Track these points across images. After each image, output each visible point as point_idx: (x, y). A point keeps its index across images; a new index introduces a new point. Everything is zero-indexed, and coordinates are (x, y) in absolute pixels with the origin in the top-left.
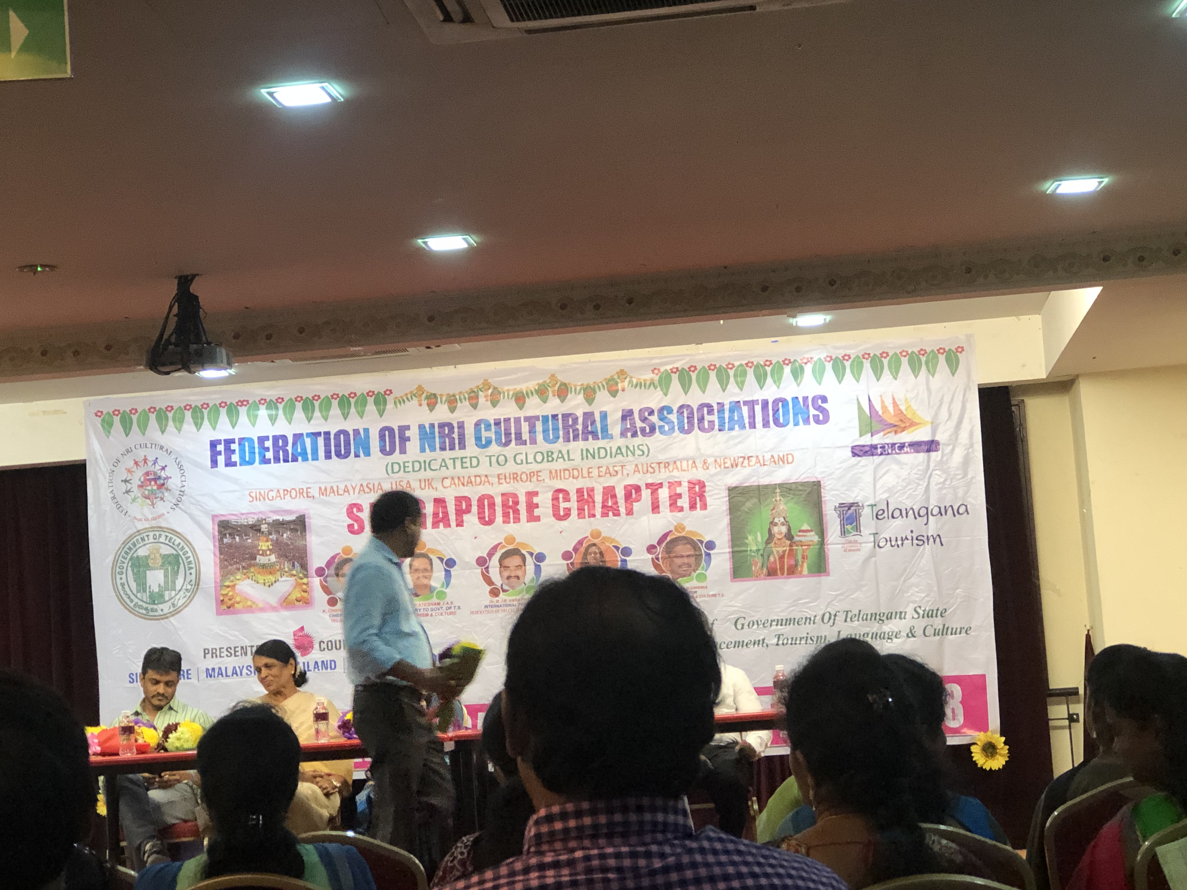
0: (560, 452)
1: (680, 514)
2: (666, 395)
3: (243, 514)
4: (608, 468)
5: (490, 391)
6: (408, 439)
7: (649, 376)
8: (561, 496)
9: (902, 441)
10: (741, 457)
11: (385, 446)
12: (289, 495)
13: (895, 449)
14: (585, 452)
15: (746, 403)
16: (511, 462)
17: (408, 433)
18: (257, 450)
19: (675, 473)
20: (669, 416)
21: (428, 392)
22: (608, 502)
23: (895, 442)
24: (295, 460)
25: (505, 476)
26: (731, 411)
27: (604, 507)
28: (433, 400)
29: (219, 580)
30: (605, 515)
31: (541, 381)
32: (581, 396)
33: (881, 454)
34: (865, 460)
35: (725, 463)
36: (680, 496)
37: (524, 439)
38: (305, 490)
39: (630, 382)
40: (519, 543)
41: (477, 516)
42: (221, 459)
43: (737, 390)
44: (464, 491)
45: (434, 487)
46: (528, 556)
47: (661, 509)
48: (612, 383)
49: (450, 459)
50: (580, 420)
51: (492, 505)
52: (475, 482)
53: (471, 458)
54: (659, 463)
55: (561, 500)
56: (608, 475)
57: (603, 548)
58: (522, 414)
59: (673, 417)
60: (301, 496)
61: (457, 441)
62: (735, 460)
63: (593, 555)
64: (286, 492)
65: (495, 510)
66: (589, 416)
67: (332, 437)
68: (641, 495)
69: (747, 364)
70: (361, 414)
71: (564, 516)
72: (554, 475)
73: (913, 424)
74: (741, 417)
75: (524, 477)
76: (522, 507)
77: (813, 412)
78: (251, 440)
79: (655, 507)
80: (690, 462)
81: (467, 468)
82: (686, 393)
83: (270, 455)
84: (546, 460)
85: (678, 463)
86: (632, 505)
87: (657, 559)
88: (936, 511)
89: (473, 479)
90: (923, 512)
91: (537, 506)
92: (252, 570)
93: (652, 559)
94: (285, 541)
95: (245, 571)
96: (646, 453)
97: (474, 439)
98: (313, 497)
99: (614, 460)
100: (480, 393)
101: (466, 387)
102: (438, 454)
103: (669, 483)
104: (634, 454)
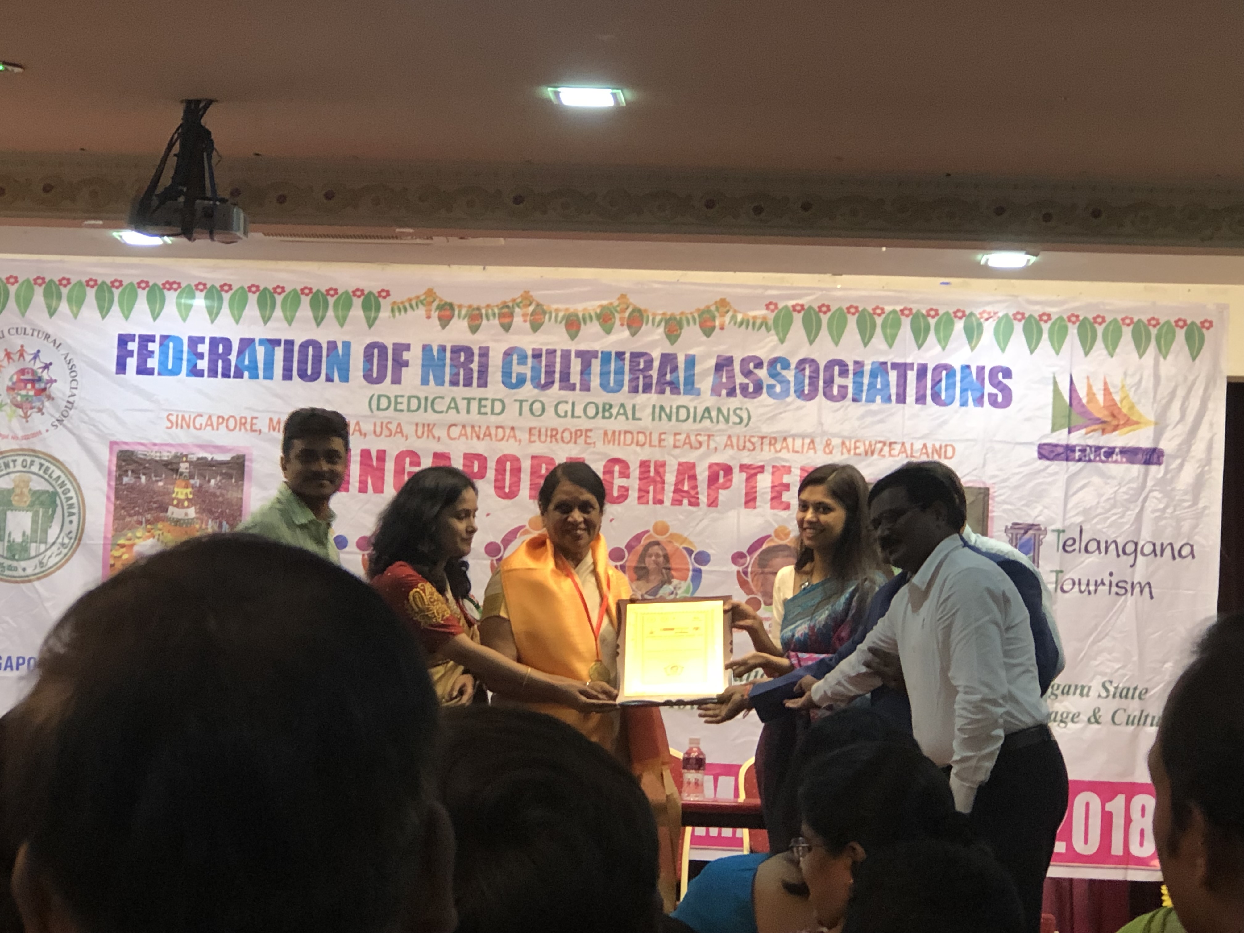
0: (623, 406)
1: (784, 514)
2: (782, 341)
3: (155, 445)
4: (688, 437)
5: (531, 309)
6: (406, 364)
7: (761, 312)
8: (617, 468)
9: (1112, 445)
10: (880, 442)
11: (371, 370)
12: (224, 424)
13: (1099, 455)
14: (657, 410)
15: (895, 366)
16: (550, 411)
17: (406, 356)
18: (185, 356)
19: (784, 454)
20: (784, 373)
21: (441, 300)
22: (683, 485)
23: (1101, 444)
24: (239, 375)
25: (540, 431)
26: (874, 375)
27: (676, 491)
28: (448, 313)
29: (110, 536)
30: (677, 502)
31: (605, 302)
32: (661, 330)
33: (1080, 460)
34: (1056, 466)
35: (856, 448)
36: (787, 487)
37: (572, 381)
38: (249, 420)
39: (734, 317)
41: (493, 484)
42: (132, 363)
43: (884, 346)
44: (479, 447)
45: (436, 435)
47: (758, 504)
48: (706, 316)
49: (464, 399)
50: (656, 364)
51: (517, 471)
52: (496, 435)
53: (493, 401)
54: (762, 438)
55: (616, 474)
56: (687, 446)
57: (669, 549)
58: (574, 347)
59: (790, 375)
60: (243, 427)
61: (475, 375)
62: (870, 445)
63: (653, 558)
64: (221, 420)
65: (519, 479)
66: (668, 359)
67: (296, 348)
68: (731, 480)
69: (902, 311)
70: (342, 321)
71: (618, 497)
72: (610, 437)
73: (1129, 422)
74: (887, 385)
75: (566, 435)
77: (989, 389)
78: (178, 340)
79: (750, 500)
80: (807, 441)
81: (486, 414)
82: (811, 342)
83: (203, 364)
84: (600, 415)
85: (790, 440)
86: (718, 492)
87: (746, 573)
88: (1148, 549)
89: (493, 431)
90: (1130, 548)
92: (160, 525)
93: (738, 572)
94: (211, 490)
95: (149, 526)
96: (745, 421)
97: (500, 374)
98: (260, 431)
99: (697, 426)
100: (517, 310)
101: (497, 299)
102: (447, 390)
103: (774, 467)
104: (727, 420)
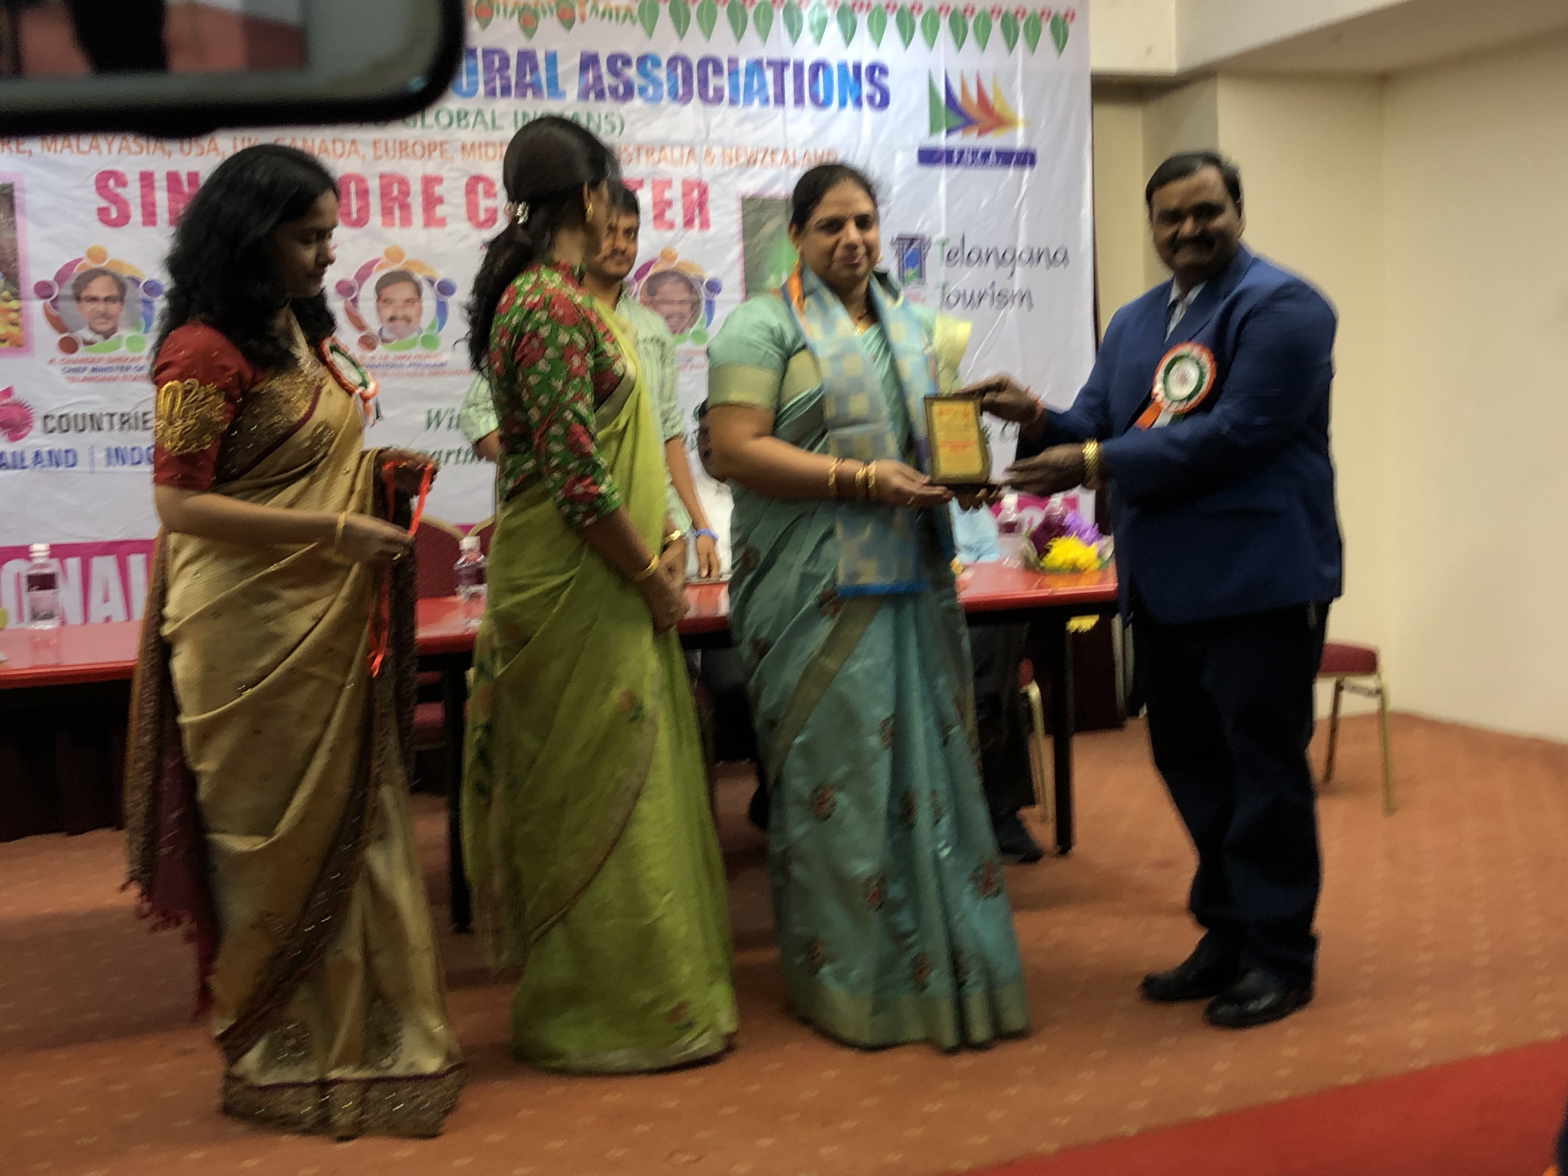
0: (479, 113)
1: (669, 235)
2: (650, 34)
7: (624, 2)
8: (481, 187)
9: (988, 147)
10: (762, 150)
13: (976, 159)
15: (770, 63)
19: (663, 166)
20: (655, 71)
23: (977, 147)
26: (749, 73)
32: (515, 21)
33: (958, 164)
34: (937, 171)
35: (737, 157)
36: (669, 204)
39: (594, 6)
40: (409, 262)
43: (758, 41)
46: (425, 286)
48: (564, 6)
50: (513, 63)
52: (334, 150)
54: (639, 147)
55: (481, 194)
59: (661, 75)
60: (6, 149)
62: (752, 154)
66: (526, 57)
69: (773, 2)
71: (486, 221)
72: (469, 150)
73: (1001, 122)
74: (763, 85)
75: (418, 148)
76: (416, 202)
77: (866, 89)
80: (686, 150)
82: (681, 36)
85: (668, 150)
88: (1025, 256)
89: (330, 145)
90: (1009, 256)
91: (440, 200)
96: (618, 129)
98: (30, 152)
